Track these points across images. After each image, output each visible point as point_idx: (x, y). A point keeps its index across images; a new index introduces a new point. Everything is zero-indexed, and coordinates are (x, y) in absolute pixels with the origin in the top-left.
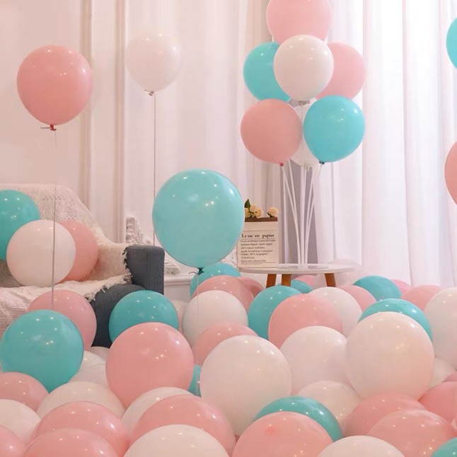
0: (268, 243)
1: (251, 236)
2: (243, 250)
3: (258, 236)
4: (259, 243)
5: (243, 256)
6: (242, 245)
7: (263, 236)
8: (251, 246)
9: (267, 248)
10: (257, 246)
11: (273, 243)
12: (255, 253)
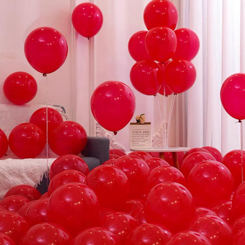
0: (146, 135)
1: (137, 132)
2: (133, 139)
3: (141, 132)
4: (141, 136)
5: (133, 142)
6: (132, 137)
7: (143, 132)
8: (138, 137)
9: (146, 138)
10: (140, 137)
11: (148, 135)
12: (139, 141)
